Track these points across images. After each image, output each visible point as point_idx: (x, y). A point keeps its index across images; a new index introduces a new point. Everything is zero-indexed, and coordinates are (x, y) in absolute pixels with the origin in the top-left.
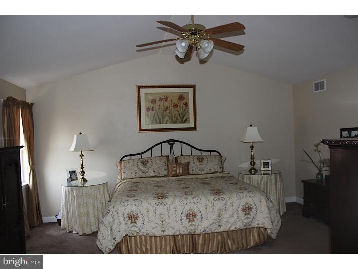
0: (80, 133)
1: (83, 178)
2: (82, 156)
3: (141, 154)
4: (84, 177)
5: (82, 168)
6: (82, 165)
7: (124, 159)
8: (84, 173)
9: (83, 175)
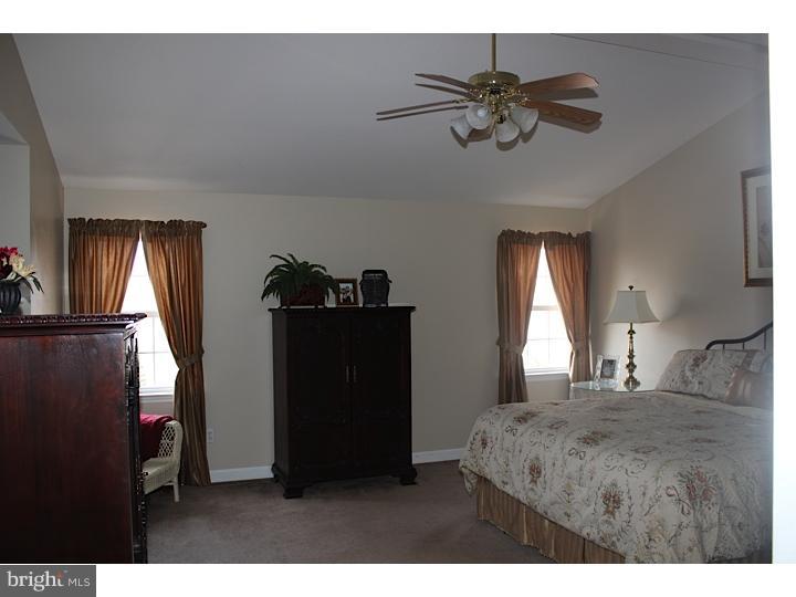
0: (631, 288)
1: (631, 377)
2: (631, 332)
3: (743, 341)
4: (634, 374)
5: (631, 356)
6: (631, 352)
7: (713, 347)
8: (635, 367)
9: (631, 371)
